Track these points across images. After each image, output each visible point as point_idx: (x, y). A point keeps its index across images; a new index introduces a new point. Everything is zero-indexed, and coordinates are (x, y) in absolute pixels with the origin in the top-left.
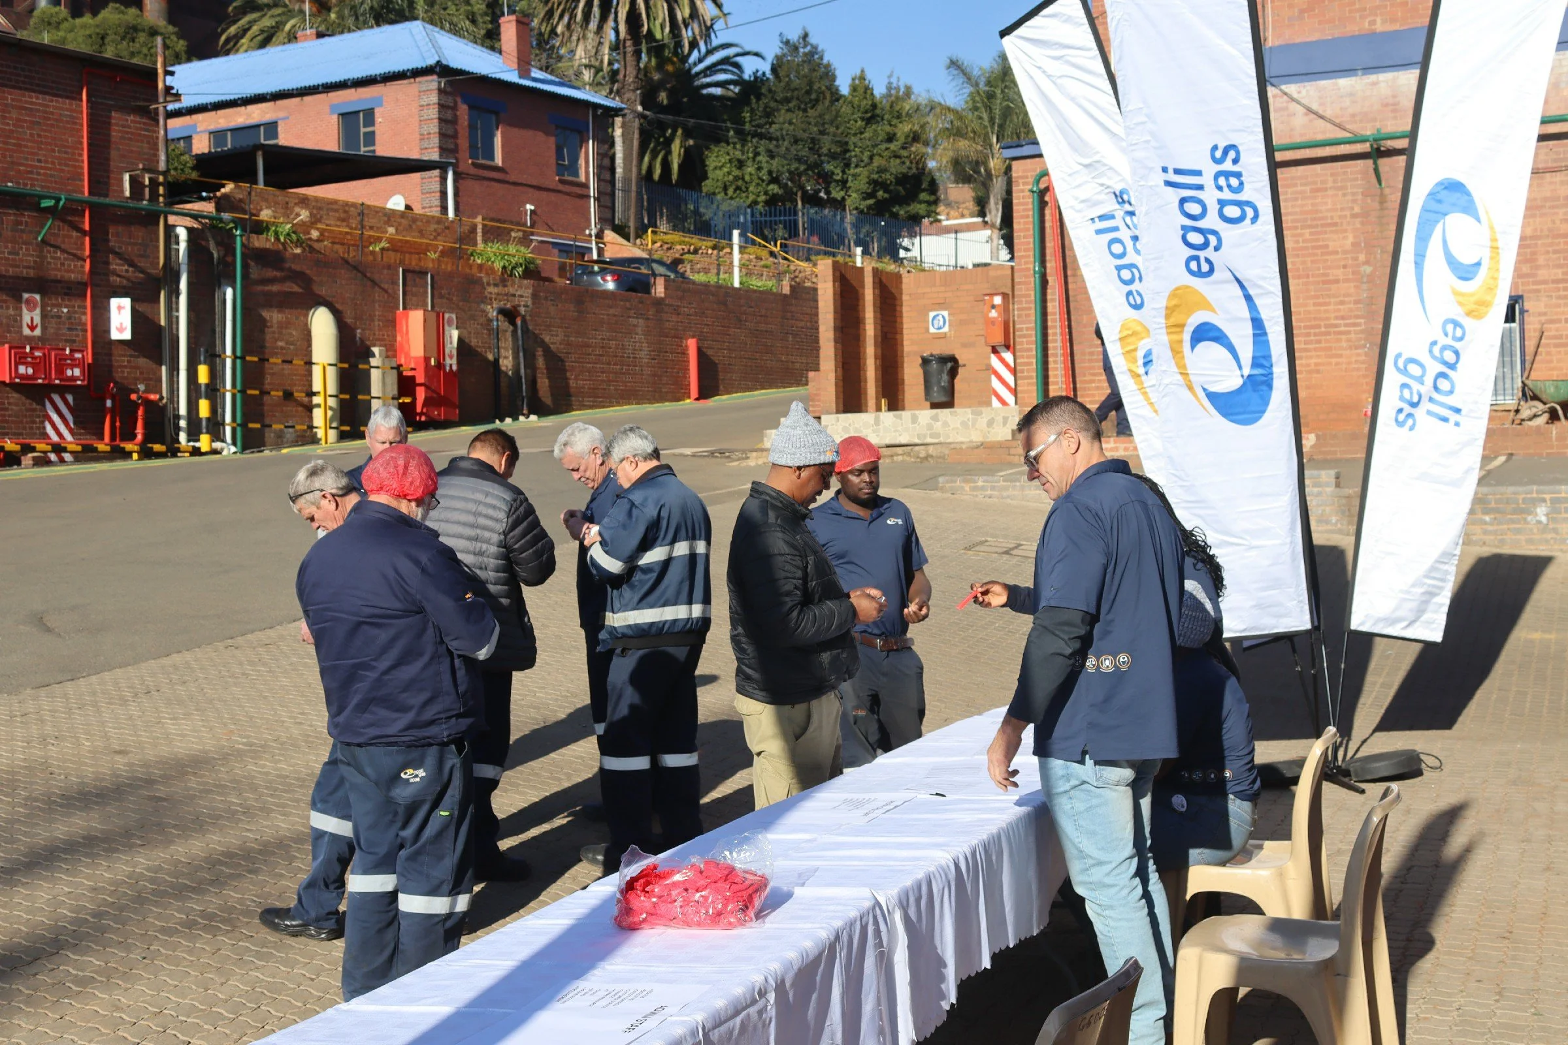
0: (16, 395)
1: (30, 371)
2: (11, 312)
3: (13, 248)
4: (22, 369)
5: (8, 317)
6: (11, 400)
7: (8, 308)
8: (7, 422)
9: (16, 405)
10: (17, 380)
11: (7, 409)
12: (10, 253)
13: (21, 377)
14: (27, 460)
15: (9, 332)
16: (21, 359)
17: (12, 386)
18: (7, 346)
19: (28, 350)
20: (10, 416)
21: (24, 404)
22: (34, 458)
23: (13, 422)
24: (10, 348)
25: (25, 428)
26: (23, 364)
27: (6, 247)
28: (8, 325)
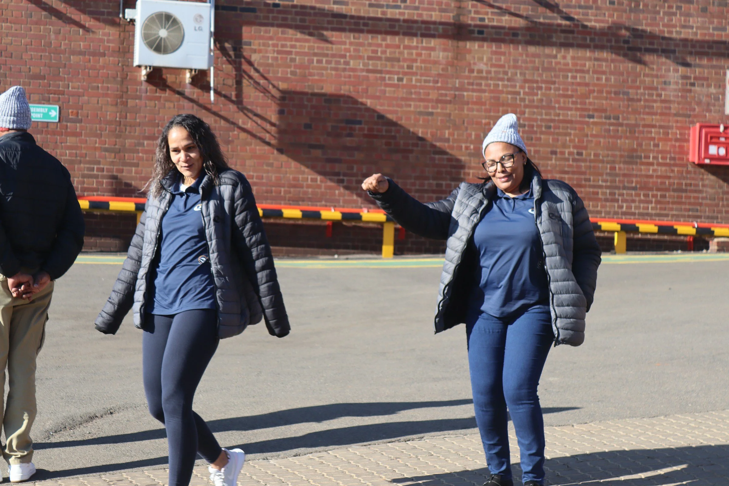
0: (712, 177)
1: (722, 152)
2: (713, 90)
3: (721, 23)
4: (713, 150)
5: (709, 96)
6: (707, 182)
7: (709, 86)
8: (701, 204)
9: (712, 187)
10: (707, 161)
11: (700, 192)
12: (714, 29)
13: (712, 158)
14: (713, 245)
15: (710, 111)
16: (713, 139)
17: (701, 166)
18: (698, 125)
19: (722, 128)
20: (706, 198)
21: (720, 187)
22: (718, 243)
23: (707, 205)
24: (701, 128)
25: (720, 212)
26: (714, 143)
27: (713, 23)
28: (708, 104)
